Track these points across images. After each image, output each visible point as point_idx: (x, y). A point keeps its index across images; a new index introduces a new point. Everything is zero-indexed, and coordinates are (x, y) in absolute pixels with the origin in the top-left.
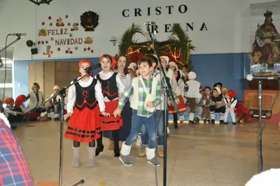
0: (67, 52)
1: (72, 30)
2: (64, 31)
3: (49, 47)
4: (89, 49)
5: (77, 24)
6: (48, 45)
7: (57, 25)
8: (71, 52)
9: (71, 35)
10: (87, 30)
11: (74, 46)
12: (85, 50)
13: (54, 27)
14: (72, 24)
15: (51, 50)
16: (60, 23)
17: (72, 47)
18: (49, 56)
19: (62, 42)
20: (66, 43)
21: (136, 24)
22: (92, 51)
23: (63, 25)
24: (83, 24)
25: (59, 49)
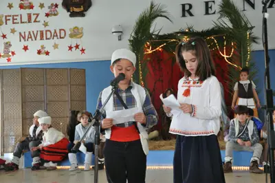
0: (39, 52)
1: (47, 15)
2: (33, 18)
3: (8, 45)
4: (77, 47)
5: (56, 6)
6: (6, 40)
7: (21, 7)
8: (47, 53)
9: (46, 24)
10: (73, 15)
11: (52, 42)
12: (70, 48)
13: (16, 10)
14: (47, 4)
15: (11, 49)
16: (26, 3)
17: (48, 45)
18: (9, 60)
19: (31, 36)
20: (39, 37)
21: (155, 4)
22: (83, 50)
23: (32, 7)
24: (66, 5)
25: (26, 48)
